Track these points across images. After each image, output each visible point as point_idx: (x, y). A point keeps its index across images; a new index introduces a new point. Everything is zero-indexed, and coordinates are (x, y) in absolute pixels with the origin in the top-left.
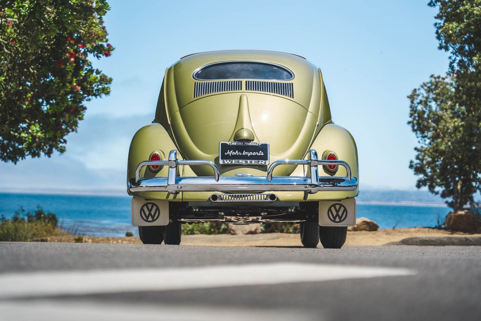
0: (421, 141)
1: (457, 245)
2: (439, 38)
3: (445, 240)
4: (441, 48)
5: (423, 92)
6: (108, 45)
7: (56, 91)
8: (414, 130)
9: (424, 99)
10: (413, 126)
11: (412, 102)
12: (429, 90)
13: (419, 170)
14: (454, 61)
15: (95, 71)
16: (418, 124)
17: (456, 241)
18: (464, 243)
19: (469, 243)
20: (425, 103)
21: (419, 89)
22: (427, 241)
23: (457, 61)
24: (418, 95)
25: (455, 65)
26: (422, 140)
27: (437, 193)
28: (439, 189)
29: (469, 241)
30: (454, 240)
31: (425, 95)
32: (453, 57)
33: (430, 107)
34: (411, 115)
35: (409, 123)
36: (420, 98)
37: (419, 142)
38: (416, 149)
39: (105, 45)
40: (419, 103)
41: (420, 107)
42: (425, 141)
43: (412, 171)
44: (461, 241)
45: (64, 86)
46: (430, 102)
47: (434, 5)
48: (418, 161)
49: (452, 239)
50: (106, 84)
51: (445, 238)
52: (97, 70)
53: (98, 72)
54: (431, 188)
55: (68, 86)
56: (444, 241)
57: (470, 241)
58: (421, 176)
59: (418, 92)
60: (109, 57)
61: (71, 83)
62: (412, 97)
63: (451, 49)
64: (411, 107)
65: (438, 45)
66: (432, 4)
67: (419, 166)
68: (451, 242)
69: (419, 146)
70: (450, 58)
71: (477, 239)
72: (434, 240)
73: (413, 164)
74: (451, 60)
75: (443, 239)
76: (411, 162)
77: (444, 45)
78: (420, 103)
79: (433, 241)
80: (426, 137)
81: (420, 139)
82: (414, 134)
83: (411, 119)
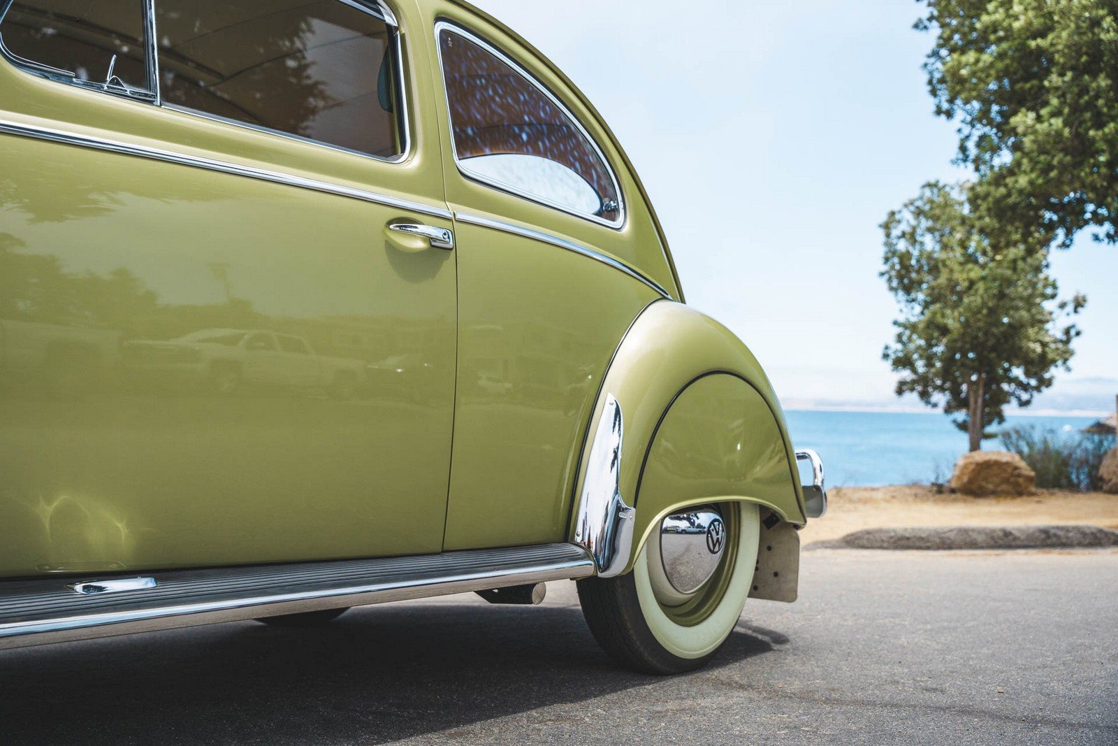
0: (905, 310)
1: (982, 548)
2: (934, 93)
3: (952, 535)
4: (939, 112)
8: (891, 289)
9: (908, 230)
10: (890, 280)
11: (888, 235)
12: (919, 213)
13: (903, 362)
14: (967, 137)
16: (901, 278)
17: (980, 538)
18: (1001, 542)
19: (1013, 544)
20: (911, 237)
21: (900, 212)
22: (908, 539)
23: (974, 139)
24: (899, 222)
25: (971, 145)
26: (906, 306)
27: (935, 405)
28: (941, 398)
29: (1011, 538)
30: (974, 535)
31: (913, 222)
32: (966, 130)
33: (922, 244)
34: (887, 260)
35: (882, 274)
36: (904, 227)
37: (901, 310)
38: (895, 323)
40: (899, 238)
41: (902, 246)
42: (913, 308)
43: (888, 364)
44: (993, 538)
46: (922, 235)
47: (926, 28)
48: (899, 346)
49: (970, 533)
51: (950, 531)
54: (924, 395)
56: (949, 538)
57: (1016, 539)
58: (906, 374)
59: (897, 217)
62: (887, 227)
63: (960, 115)
64: (887, 244)
65: (934, 108)
66: (921, 26)
67: (900, 354)
68: (968, 540)
69: (902, 319)
70: (959, 131)
71: (1033, 533)
72: (923, 535)
73: (890, 352)
74: (962, 136)
75: (945, 533)
76: (887, 348)
77: (945, 106)
78: (903, 235)
79: (921, 539)
80: (913, 300)
81: (903, 305)
82: (892, 294)
83: (885, 268)
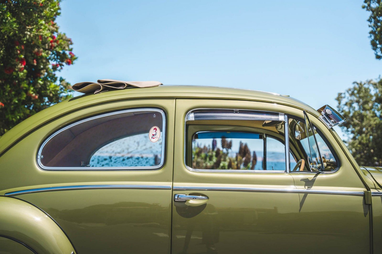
5: (347, 95)
6: (70, 53)
7: (7, 100)
15: (58, 79)
39: (67, 52)
45: (18, 94)
50: (70, 91)
52: (61, 78)
53: (62, 80)
55: (24, 95)
60: (71, 65)
61: (26, 91)
